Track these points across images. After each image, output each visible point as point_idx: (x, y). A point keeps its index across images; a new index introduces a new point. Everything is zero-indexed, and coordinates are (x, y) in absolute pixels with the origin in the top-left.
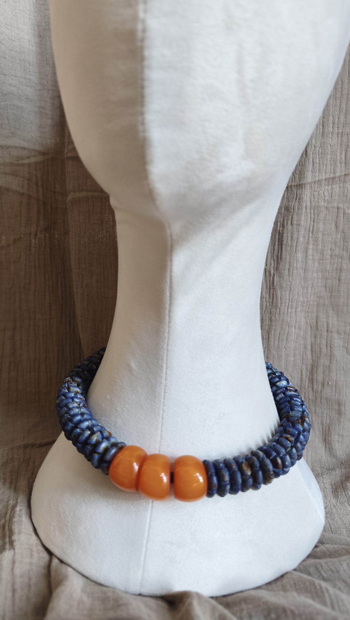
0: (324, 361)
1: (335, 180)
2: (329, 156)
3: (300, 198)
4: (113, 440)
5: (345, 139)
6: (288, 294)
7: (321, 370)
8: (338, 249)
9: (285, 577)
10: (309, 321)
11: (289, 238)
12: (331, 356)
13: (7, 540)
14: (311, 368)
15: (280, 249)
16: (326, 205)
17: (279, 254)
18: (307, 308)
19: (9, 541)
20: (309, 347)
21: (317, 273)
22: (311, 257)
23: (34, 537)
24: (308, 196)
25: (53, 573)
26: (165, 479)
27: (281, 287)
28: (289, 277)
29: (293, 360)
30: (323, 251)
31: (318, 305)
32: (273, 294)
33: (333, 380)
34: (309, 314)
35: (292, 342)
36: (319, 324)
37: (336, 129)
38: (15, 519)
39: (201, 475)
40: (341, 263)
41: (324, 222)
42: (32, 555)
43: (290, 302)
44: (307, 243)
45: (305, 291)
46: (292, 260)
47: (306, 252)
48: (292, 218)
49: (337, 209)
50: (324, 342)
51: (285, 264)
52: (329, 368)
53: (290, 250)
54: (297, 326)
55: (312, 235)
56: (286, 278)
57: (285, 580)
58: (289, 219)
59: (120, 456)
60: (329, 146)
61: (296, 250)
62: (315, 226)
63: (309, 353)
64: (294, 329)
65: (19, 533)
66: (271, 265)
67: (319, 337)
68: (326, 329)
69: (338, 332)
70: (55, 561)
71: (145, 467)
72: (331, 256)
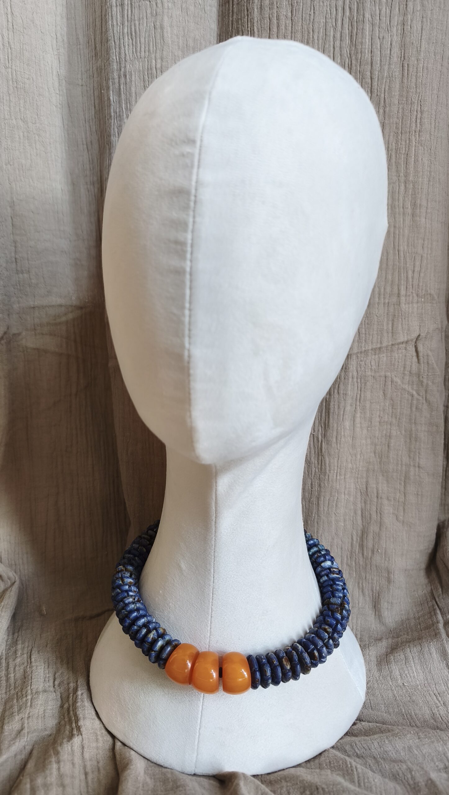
0: (373, 528)
1: (382, 350)
2: (375, 327)
3: (346, 368)
4: (167, 638)
5: (391, 310)
6: (336, 461)
7: (371, 536)
8: (386, 416)
9: (323, 755)
10: (358, 487)
11: (336, 407)
12: (380, 523)
13: (74, 725)
14: (361, 534)
15: (327, 417)
16: (373, 374)
17: (327, 422)
18: (356, 474)
19: (76, 727)
20: (359, 512)
21: (366, 440)
22: (358, 425)
23: (97, 722)
24: (355, 366)
25: (118, 757)
26: (215, 675)
27: (329, 455)
28: (337, 444)
29: (343, 525)
30: (371, 419)
31: (368, 471)
32: (322, 460)
33: (383, 548)
34: (359, 480)
35: (342, 508)
36: (369, 490)
37: (382, 299)
38: (79, 704)
39: (246, 671)
40: (390, 429)
41: (372, 390)
42: (97, 740)
43: (339, 469)
44: (355, 411)
45: (354, 457)
46: (339, 429)
47: (354, 421)
48: (338, 387)
49: (384, 378)
50: (374, 508)
51: (333, 432)
52: (379, 535)
53: (338, 418)
54: (346, 492)
55: (359, 404)
56: (334, 445)
57: (322, 758)
58: (335, 388)
59: (175, 655)
60: (375, 317)
61: (343, 418)
62: (362, 395)
63: (359, 518)
64: (343, 496)
65: (84, 718)
66: (318, 431)
67: (368, 502)
68: (376, 495)
69: (388, 499)
70: (118, 744)
71: (197, 664)
72: (380, 422)
